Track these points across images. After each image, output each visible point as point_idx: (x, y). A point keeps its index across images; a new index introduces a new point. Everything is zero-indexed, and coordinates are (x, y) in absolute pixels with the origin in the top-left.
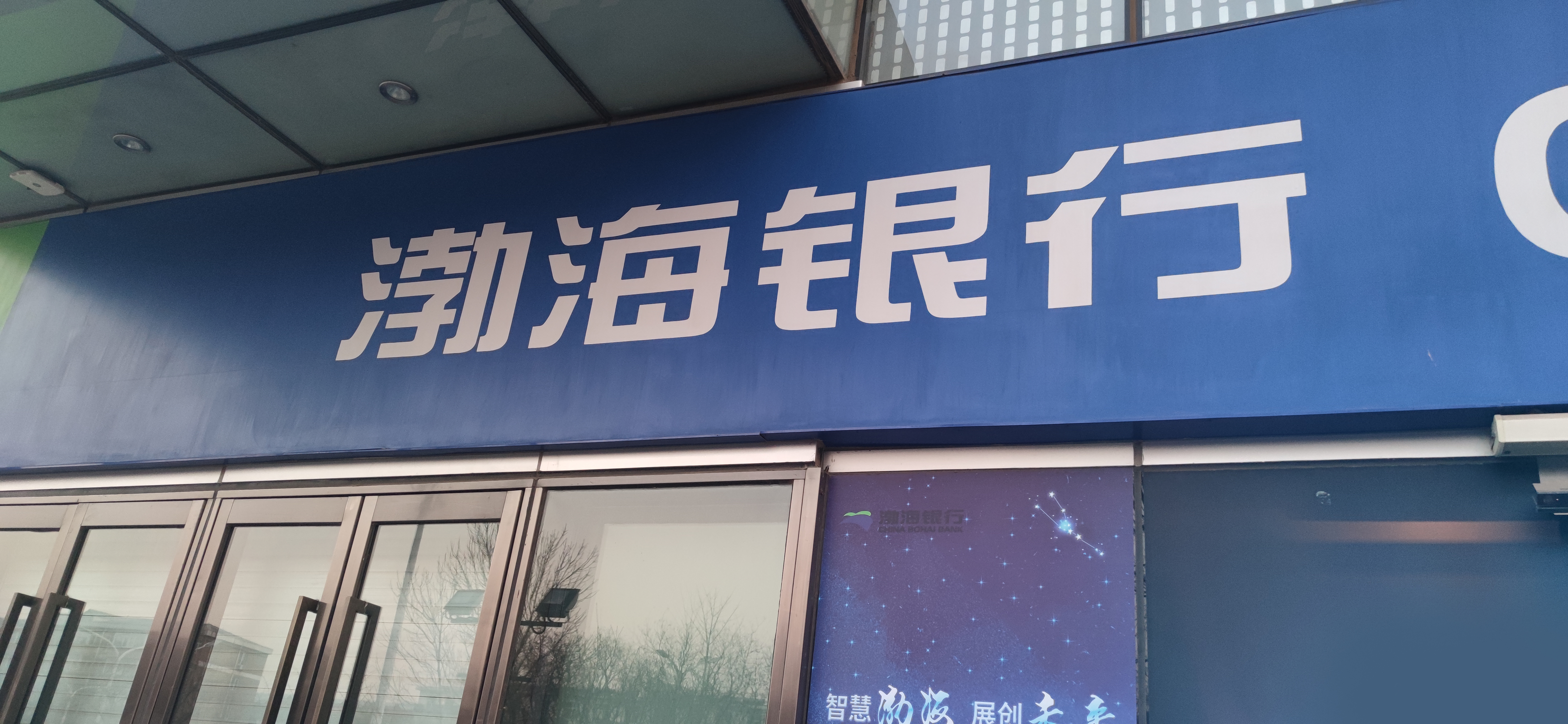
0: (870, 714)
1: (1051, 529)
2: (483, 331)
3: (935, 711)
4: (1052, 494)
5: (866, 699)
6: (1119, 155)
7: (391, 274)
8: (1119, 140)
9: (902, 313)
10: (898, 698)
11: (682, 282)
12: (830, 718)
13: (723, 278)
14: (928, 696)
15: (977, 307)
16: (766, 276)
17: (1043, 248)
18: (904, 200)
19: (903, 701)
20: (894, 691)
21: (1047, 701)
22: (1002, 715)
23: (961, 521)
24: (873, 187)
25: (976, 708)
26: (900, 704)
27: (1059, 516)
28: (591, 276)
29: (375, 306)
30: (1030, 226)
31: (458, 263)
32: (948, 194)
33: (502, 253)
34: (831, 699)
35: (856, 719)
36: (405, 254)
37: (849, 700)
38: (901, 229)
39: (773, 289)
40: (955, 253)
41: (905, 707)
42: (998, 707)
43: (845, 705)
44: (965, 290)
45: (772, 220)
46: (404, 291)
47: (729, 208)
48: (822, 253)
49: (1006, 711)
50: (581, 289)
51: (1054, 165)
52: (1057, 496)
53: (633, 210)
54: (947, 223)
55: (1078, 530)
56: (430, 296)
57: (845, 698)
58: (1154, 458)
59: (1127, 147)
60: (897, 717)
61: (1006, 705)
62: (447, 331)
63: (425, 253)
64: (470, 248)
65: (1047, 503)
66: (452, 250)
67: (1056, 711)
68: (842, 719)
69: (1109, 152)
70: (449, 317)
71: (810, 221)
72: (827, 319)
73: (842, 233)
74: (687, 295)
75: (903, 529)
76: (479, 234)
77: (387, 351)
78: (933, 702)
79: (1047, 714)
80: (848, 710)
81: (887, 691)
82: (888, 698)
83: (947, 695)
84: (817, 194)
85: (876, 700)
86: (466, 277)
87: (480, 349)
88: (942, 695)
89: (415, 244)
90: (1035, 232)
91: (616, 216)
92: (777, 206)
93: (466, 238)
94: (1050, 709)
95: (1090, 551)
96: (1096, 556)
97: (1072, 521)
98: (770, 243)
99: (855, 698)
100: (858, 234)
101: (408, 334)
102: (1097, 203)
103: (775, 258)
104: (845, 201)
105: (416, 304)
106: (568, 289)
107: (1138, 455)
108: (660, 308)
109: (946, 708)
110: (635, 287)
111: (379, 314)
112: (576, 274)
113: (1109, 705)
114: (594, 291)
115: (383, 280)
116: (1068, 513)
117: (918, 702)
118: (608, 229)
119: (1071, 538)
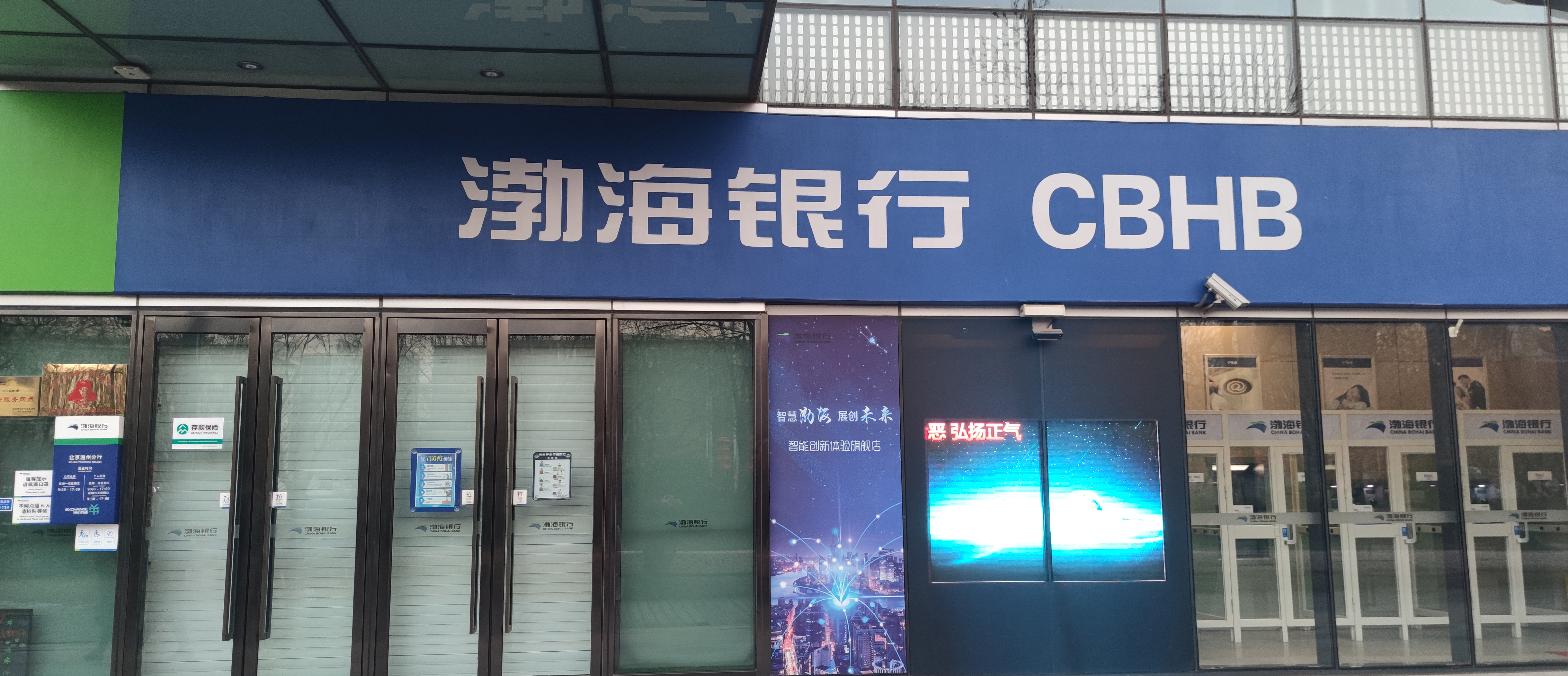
0: (797, 418)
1: (866, 341)
2: (564, 228)
3: (824, 416)
4: (866, 327)
5: (794, 413)
6: (897, 176)
7: (485, 184)
8: (897, 167)
9: (804, 243)
10: (808, 412)
11: (684, 213)
12: (779, 421)
13: (709, 214)
14: (820, 410)
15: (838, 244)
16: (733, 215)
17: (866, 218)
18: (801, 183)
19: (810, 412)
20: (806, 409)
21: (867, 409)
22: (850, 415)
23: (829, 338)
24: (784, 172)
25: (840, 413)
26: (809, 414)
27: (869, 336)
28: (629, 202)
29: (479, 204)
30: (861, 206)
31: (535, 183)
32: (821, 183)
33: (565, 181)
34: (779, 414)
35: (791, 421)
36: (492, 172)
37: (787, 413)
38: (800, 199)
39: (738, 223)
40: (828, 215)
41: (811, 415)
42: (848, 413)
43: (785, 415)
44: (833, 234)
45: (732, 183)
46: (497, 197)
47: (707, 173)
48: (762, 206)
49: (851, 414)
50: (624, 209)
51: (869, 176)
52: (869, 328)
53: (647, 165)
54: (822, 199)
55: (877, 342)
56: (519, 203)
57: (785, 413)
58: (907, 312)
59: (900, 171)
60: (808, 419)
61: (851, 412)
62: (538, 227)
63: (508, 173)
64: (541, 174)
65: (865, 331)
66: (527, 174)
67: (871, 413)
68: (784, 421)
69: (892, 174)
70: (538, 217)
71: (752, 188)
72: (767, 242)
73: (770, 197)
74: (690, 221)
75: (804, 342)
76: (545, 166)
77: (497, 235)
78: (822, 412)
79: (867, 414)
80: (787, 418)
81: (803, 409)
82: (803, 412)
83: (828, 409)
84: (755, 173)
85: (798, 413)
86: (543, 192)
87: (564, 240)
88: (826, 409)
89: (498, 166)
90: (863, 209)
91: (638, 168)
92: (734, 176)
93: (537, 167)
94: (868, 412)
95: (883, 351)
96: (884, 352)
97: (875, 338)
98: (732, 197)
99: (790, 413)
100: (779, 197)
101: (511, 226)
102: (888, 198)
103: (736, 206)
104: (770, 179)
105: (511, 207)
106: (615, 209)
107: (900, 311)
108: (675, 227)
109: (828, 414)
110: (657, 213)
111: (484, 211)
112: (619, 201)
113: (890, 409)
114: (632, 212)
115: (481, 187)
116: (873, 335)
117: (816, 413)
118: (633, 175)
119: (875, 345)
